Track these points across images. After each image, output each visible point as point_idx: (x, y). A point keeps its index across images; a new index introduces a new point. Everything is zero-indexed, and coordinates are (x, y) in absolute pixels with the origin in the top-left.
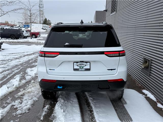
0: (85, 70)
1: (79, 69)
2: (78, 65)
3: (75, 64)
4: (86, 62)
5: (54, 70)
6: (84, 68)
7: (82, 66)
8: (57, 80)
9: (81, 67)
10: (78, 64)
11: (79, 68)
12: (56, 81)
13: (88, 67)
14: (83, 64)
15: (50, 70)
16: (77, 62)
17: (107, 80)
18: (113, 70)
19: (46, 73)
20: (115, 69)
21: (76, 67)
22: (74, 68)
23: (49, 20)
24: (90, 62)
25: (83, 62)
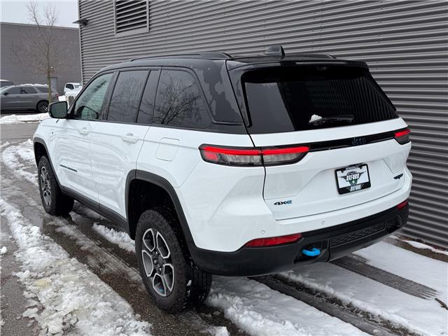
1: (350, 187)
2: (345, 177)
4: (361, 166)
6: (359, 182)
7: (355, 177)
8: (302, 234)
9: (353, 182)
10: (345, 173)
14: (355, 173)
16: (343, 169)
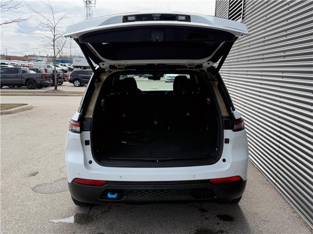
8: (106, 181)
19: (84, 166)
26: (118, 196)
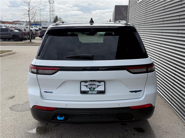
0: (97, 93)
3: (83, 84)
5: (52, 92)
11: (88, 90)
12: (55, 109)
13: (101, 88)
15: (45, 93)
17: (130, 107)
18: (137, 93)
19: (40, 98)
20: (140, 91)
21: (84, 89)
22: (82, 90)
23: (61, 18)
24: (105, 81)
25: (94, 81)
26: (64, 118)
